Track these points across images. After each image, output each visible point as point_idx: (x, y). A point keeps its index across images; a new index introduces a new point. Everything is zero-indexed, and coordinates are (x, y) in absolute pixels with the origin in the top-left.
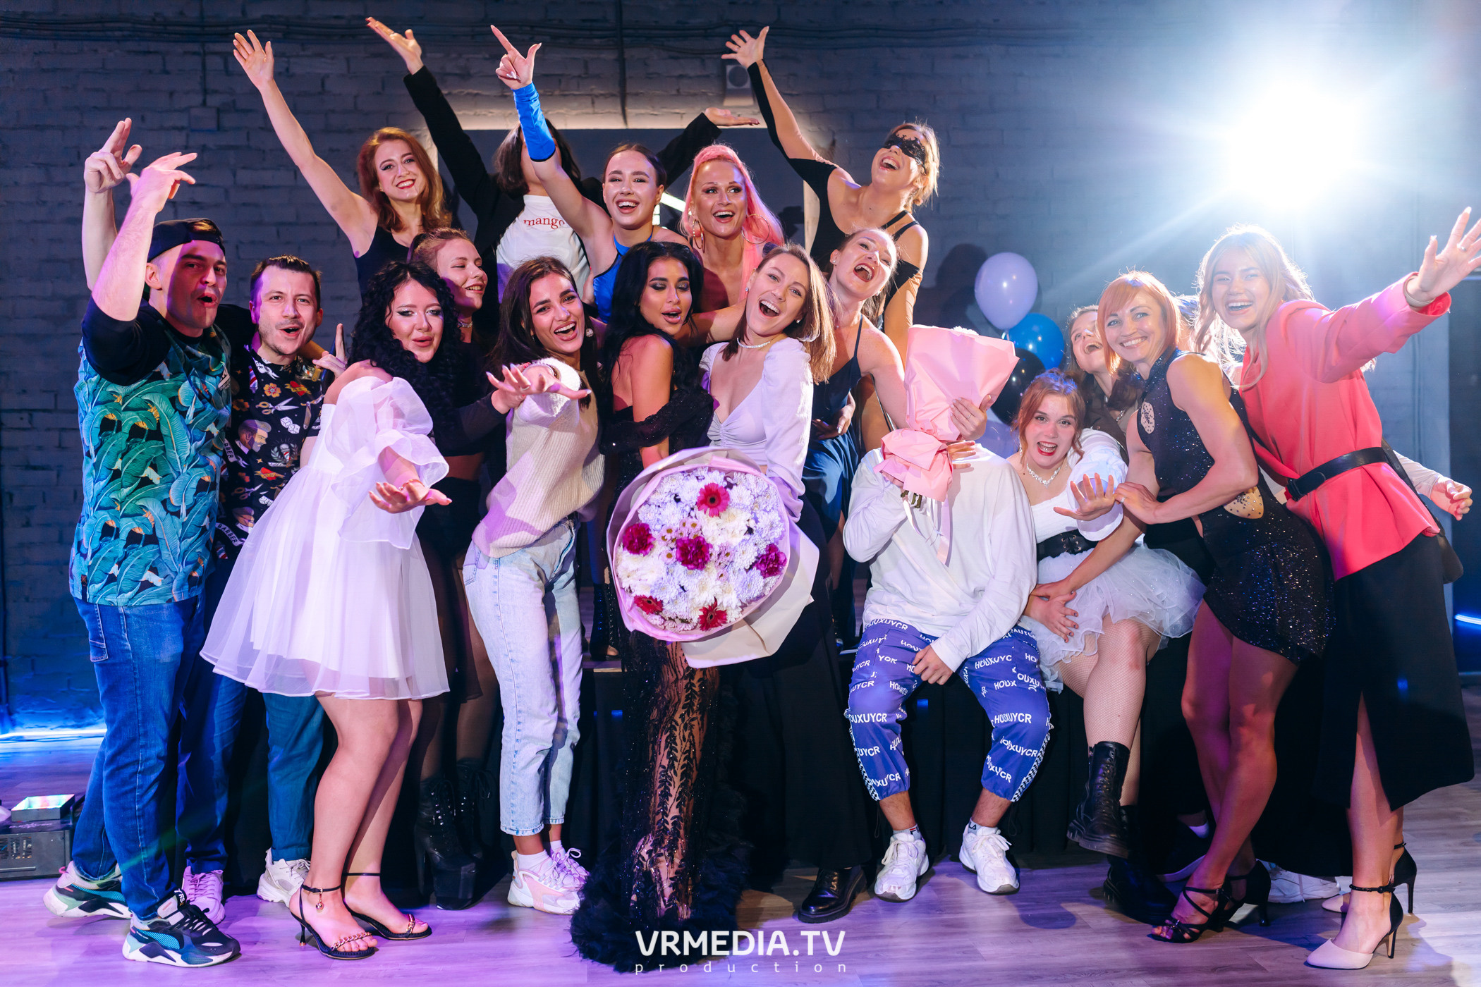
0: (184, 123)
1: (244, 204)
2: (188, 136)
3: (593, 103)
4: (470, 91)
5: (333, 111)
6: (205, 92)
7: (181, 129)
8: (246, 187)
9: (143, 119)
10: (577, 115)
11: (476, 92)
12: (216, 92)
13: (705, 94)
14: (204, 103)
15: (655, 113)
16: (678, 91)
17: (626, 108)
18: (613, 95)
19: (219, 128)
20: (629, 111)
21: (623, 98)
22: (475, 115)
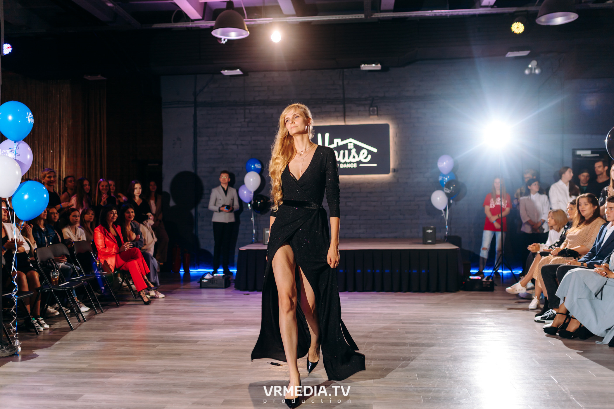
1: (253, 145)
3: (337, 118)
6: (245, 118)
7: (239, 127)
8: (254, 141)
9: (231, 125)
10: (333, 121)
12: (248, 118)
13: (365, 115)
14: (245, 121)
15: (353, 120)
16: (358, 114)
18: (342, 116)
19: (248, 127)
20: (346, 120)
21: (344, 116)
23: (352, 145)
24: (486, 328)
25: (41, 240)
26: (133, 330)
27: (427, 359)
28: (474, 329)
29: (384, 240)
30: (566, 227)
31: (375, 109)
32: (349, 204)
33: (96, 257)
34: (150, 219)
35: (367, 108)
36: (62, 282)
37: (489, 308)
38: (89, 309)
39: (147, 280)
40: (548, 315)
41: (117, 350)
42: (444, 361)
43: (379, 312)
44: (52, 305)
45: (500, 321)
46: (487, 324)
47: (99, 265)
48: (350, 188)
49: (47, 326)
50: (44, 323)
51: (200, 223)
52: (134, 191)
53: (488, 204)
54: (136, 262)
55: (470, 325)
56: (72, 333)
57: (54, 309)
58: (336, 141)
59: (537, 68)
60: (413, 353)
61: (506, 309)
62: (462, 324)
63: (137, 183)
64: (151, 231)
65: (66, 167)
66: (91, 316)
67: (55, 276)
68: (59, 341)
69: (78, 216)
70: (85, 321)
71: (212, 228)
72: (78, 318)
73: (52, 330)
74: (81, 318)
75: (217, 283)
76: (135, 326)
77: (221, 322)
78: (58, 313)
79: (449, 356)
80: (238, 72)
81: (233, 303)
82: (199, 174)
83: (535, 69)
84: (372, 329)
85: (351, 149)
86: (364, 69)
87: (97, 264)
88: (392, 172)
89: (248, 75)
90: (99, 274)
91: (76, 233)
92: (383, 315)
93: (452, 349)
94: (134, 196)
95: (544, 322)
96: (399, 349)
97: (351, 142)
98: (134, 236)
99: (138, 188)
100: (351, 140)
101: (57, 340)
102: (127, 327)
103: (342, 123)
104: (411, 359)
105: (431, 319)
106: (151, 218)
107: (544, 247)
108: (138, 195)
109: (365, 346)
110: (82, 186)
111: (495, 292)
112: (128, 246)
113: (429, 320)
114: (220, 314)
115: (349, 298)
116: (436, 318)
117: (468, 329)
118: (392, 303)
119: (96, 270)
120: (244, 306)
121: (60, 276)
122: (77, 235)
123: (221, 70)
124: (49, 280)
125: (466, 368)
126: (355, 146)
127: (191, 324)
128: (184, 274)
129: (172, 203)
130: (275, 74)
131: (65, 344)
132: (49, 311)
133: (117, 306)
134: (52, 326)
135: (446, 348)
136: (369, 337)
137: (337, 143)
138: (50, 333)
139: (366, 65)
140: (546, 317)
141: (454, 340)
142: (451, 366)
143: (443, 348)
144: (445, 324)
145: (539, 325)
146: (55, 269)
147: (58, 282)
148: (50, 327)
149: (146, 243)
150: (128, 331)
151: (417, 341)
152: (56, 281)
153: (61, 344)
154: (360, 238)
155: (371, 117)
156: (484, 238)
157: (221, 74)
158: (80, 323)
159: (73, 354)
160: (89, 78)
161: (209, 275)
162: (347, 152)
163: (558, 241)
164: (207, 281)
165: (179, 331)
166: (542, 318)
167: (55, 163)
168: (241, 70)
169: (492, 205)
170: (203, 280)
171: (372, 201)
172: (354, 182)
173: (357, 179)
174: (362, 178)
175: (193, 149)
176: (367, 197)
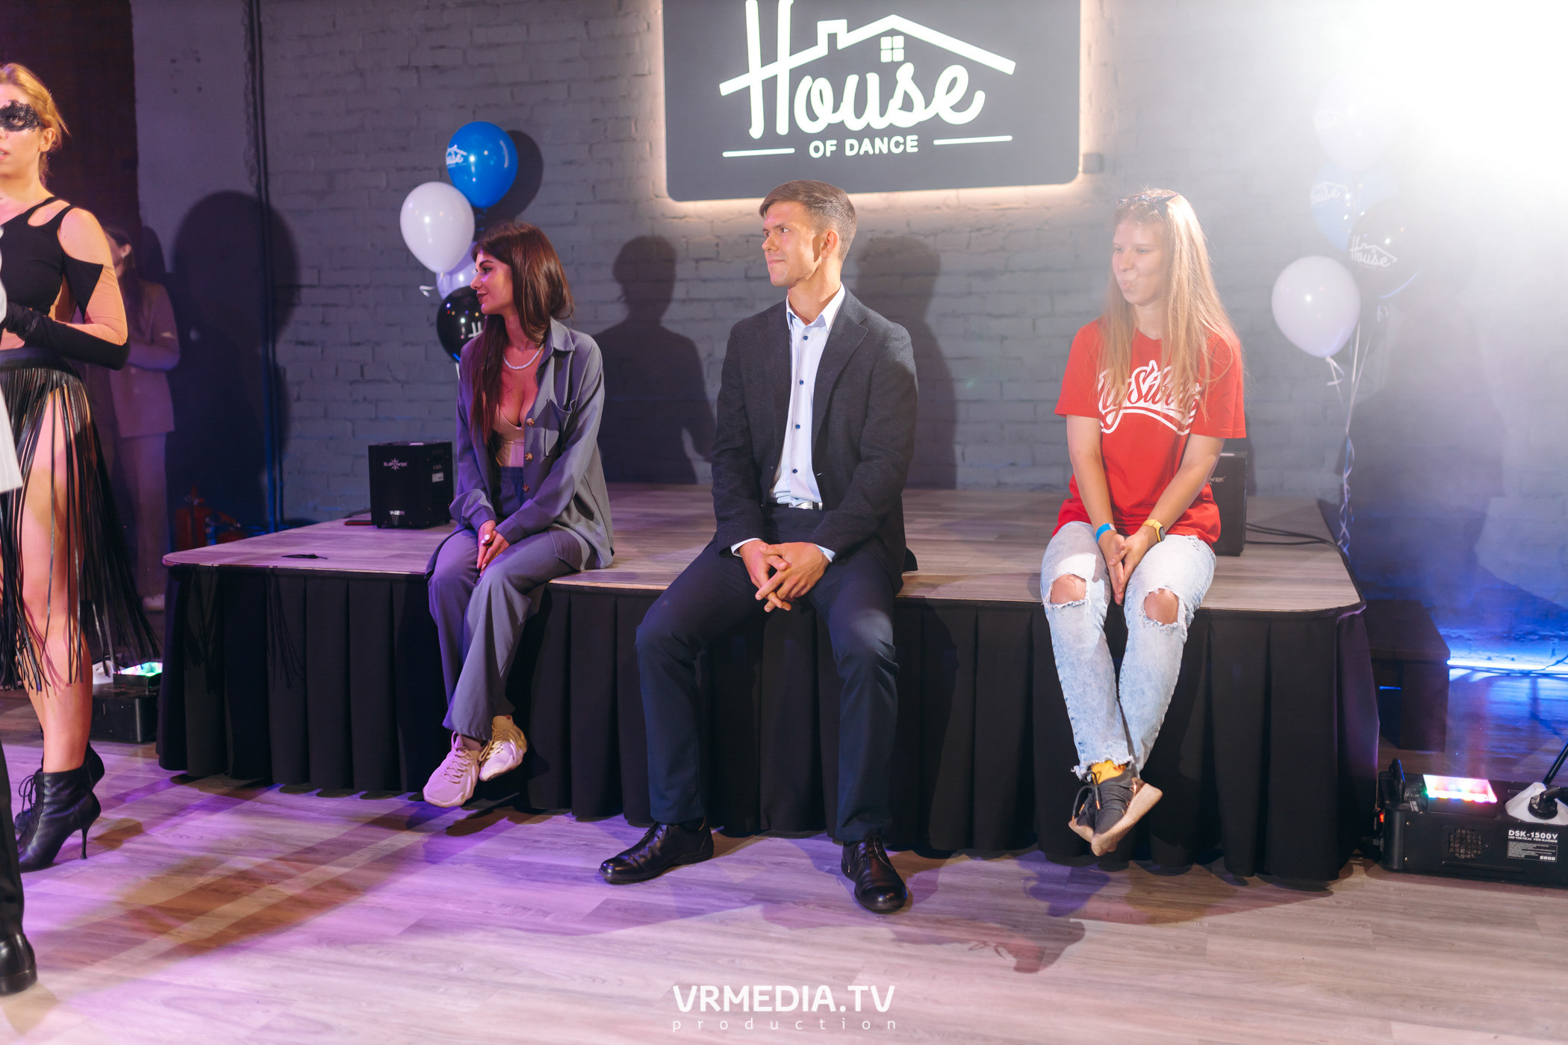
1: (481, 65)
8: (482, 47)
88: (1085, 171)
171: (989, 315)
172: (908, 224)
173: (926, 207)
174: (948, 207)
175: (246, 95)
176: (970, 294)
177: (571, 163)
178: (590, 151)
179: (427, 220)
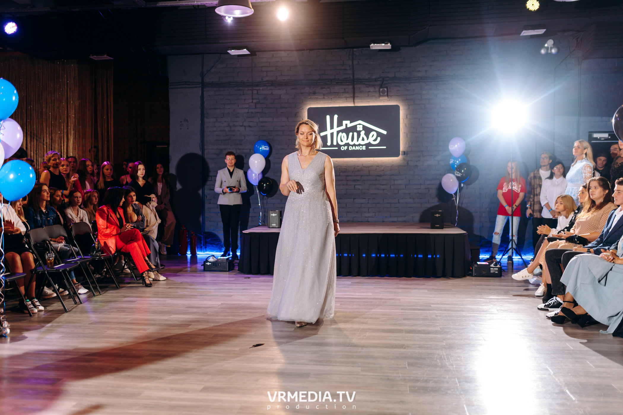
0: (248, 107)
1: (261, 126)
2: (248, 110)
3: (346, 99)
4: (316, 97)
5: (283, 103)
6: (253, 99)
7: (247, 108)
8: (262, 122)
9: (238, 106)
10: (342, 102)
11: (317, 97)
12: (255, 99)
13: (375, 96)
14: (252, 102)
15: (362, 101)
16: (368, 95)
17: (355, 100)
18: (351, 97)
19: (256, 108)
20: (356, 101)
21: (354, 98)
22: (317, 103)
23: (361, 126)
24: (488, 315)
25: (41, 222)
26: (127, 313)
27: (421, 347)
28: (475, 316)
29: (393, 224)
30: (576, 211)
31: (385, 90)
32: (357, 187)
33: (95, 239)
34: (153, 201)
35: (377, 89)
36: (58, 263)
37: (494, 294)
38: (87, 291)
39: (148, 261)
40: (552, 303)
41: (106, 333)
42: (438, 349)
43: (380, 297)
44: (49, 286)
45: (502, 308)
46: (489, 311)
47: (98, 248)
48: (359, 171)
49: (41, 308)
50: (39, 304)
51: (207, 206)
52: (137, 172)
53: (502, 189)
54: (136, 244)
55: (471, 311)
56: (66, 315)
57: (51, 290)
58: (345, 122)
59: (553, 47)
60: (407, 340)
61: (512, 296)
62: (463, 311)
63: (140, 164)
64: (154, 212)
65: (74, 148)
66: (89, 298)
67: (50, 257)
68: (51, 323)
69: (80, 197)
70: (81, 303)
71: (219, 210)
72: (74, 301)
73: (46, 311)
74: (77, 300)
75: (220, 266)
76: (130, 309)
77: (217, 306)
78: (55, 295)
79: (444, 344)
80: (245, 52)
81: (234, 286)
82: (206, 156)
83: (551, 48)
84: (370, 315)
85: (360, 131)
86: (373, 48)
87: (96, 246)
88: (402, 155)
89: (256, 55)
90: (98, 256)
91: (78, 214)
92: (383, 301)
93: (449, 336)
94: (137, 177)
95: (548, 310)
96: (393, 335)
97: (360, 124)
98: (135, 218)
99: (142, 169)
100: (360, 122)
101: (49, 322)
102: (122, 310)
103: (351, 105)
104: (404, 347)
105: (432, 305)
106: (154, 199)
107: (553, 232)
108: (142, 176)
109: (359, 332)
110: (85, 166)
111: (502, 278)
112: (130, 227)
113: (431, 306)
114: (218, 297)
115: (352, 283)
116: (438, 304)
117: (469, 316)
118: (395, 288)
119: (95, 252)
120: (244, 289)
121: (55, 258)
122: (79, 216)
123: (228, 50)
124: (42, 261)
125: (459, 357)
126: (364, 128)
127: (187, 308)
128: (191, 256)
129: (179, 186)
130: (283, 54)
131: (57, 326)
132: (46, 292)
133: (117, 288)
134: (47, 308)
135: (442, 336)
136: (365, 323)
137: (346, 125)
138: (44, 315)
139: (376, 44)
140: (550, 304)
141: (452, 327)
142: (445, 354)
143: (439, 336)
144: (446, 310)
145: (542, 313)
146: (50, 251)
147: (53, 264)
148: (44, 308)
149: (149, 225)
150: (122, 313)
151: (414, 328)
152: (51, 263)
153: (51, 326)
154: (368, 222)
155: (381, 98)
156: (496, 223)
157: (228, 53)
158: (76, 305)
159: (62, 336)
160: (94, 57)
161: (213, 258)
162: (355, 134)
163: (568, 226)
164: (210, 264)
165: (173, 314)
166: (545, 306)
167: (62, 144)
168: (248, 49)
169: (505, 189)
170: (207, 263)
171: (381, 185)
172: (362, 165)
173: (366, 161)
174: (371, 161)
175: (200, 131)
176: (376, 180)
177: (283, 149)
178: (288, 146)
179: (256, 162)
